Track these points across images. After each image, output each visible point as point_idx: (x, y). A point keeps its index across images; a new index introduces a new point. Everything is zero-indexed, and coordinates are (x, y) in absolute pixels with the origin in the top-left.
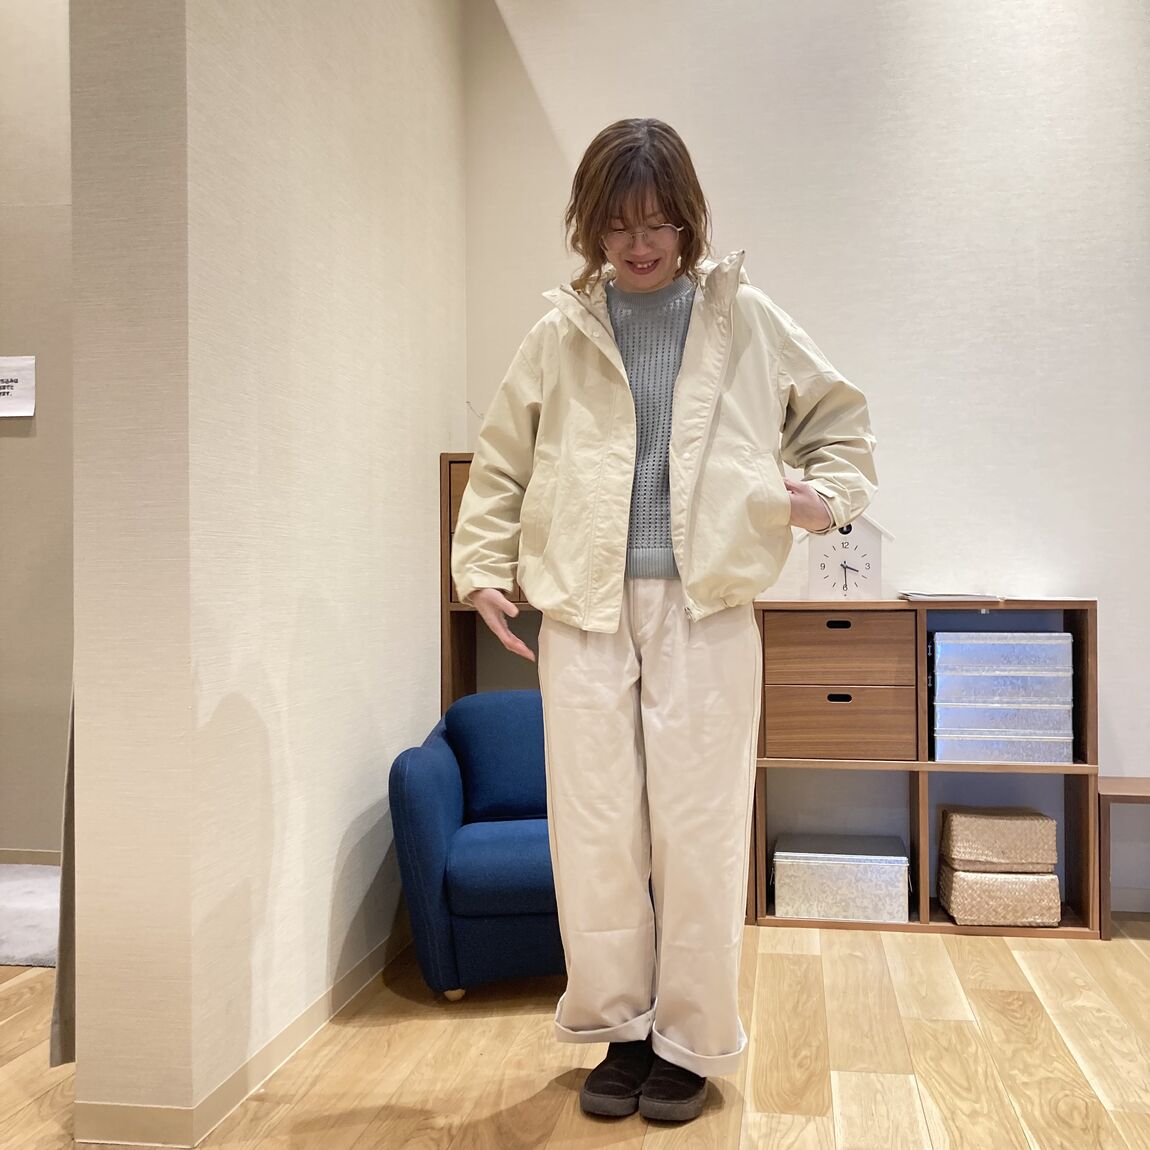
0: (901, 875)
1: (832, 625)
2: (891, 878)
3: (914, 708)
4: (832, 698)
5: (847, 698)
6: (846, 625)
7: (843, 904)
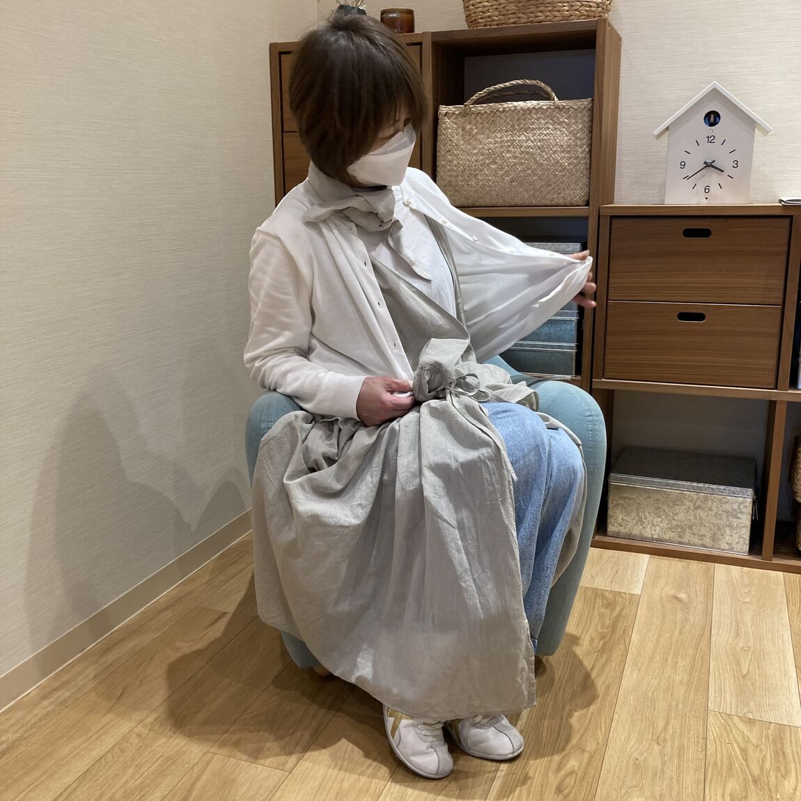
0: (746, 507)
1: (689, 233)
2: (733, 509)
3: (777, 331)
4: (683, 316)
5: (700, 317)
6: (705, 233)
7: (679, 530)
